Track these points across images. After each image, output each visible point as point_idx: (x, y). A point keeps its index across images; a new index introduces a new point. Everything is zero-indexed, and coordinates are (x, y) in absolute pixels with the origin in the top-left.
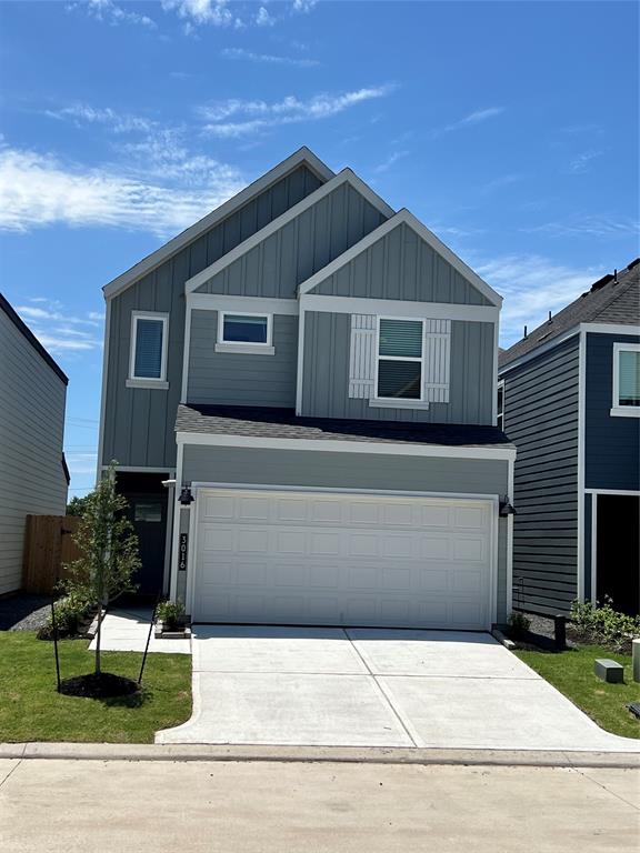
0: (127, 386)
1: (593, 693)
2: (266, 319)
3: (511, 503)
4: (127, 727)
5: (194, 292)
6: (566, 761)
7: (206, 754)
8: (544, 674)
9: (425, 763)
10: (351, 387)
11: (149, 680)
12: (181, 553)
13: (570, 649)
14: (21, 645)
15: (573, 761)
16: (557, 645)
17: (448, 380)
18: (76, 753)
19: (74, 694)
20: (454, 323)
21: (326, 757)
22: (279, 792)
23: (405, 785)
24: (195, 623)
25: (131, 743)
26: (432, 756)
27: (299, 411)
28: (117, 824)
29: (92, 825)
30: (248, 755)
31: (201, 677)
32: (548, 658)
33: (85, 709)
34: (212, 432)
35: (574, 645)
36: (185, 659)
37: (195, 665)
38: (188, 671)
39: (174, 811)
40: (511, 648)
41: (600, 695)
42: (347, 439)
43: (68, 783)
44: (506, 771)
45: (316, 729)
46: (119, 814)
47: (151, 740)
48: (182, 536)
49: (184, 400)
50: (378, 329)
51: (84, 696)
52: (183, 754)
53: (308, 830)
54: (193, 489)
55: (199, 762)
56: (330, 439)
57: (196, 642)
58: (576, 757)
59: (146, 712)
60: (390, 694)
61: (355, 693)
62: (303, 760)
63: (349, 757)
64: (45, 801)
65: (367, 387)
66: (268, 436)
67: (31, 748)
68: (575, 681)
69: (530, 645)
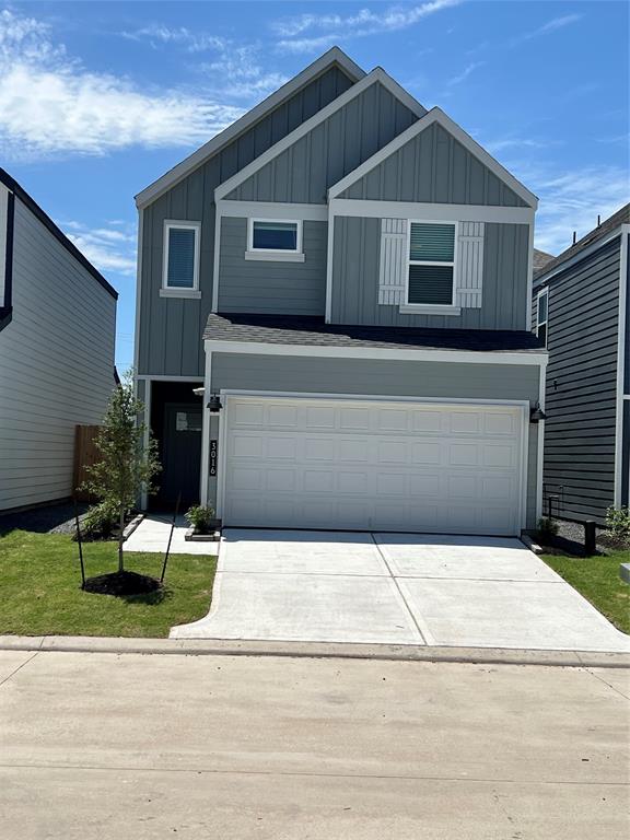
0: (161, 295)
1: (615, 596)
2: (296, 225)
3: (542, 408)
4: (143, 623)
5: (224, 199)
6: (578, 661)
7: (217, 649)
8: (569, 578)
9: (434, 660)
10: (381, 293)
11: (171, 578)
12: (211, 459)
13: (599, 554)
14: (56, 546)
15: (584, 661)
16: (587, 550)
17: (480, 285)
18: (91, 646)
19: (97, 591)
20: (487, 225)
21: (336, 653)
22: (281, 684)
23: (409, 681)
24: (226, 527)
25: (146, 637)
26: (440, 654)
27: (328, 319)
28: (114, 712)
29: (91, 712)
30: (258, 650)
31: (224, 578)
32: (574, 563)
33: (106, 606)
34: (240, 340)
35: (606, 551)
36: (210, 561)
37: (220, 566)
38: (212, 572)
39: (173, 701)
40: (537, 553)
41: (621, 598)
42: (375, 346)
43: (78, 673)
44: (514, 669)
45: (329, 626)
46: (119, 703)
47: (165, 635)
48: (211, 442)
49: (215, 309)
50: (409, 233)
51: (106, 593)
52: (196, 648)
53: (301, 719)
54: (221, 397)
55: (210, 656)
56: (358, 345)
57: (224, 544)
58: (587, 657)
59: (163, 609)
60: (407, 595)
61: (373, 594)
62: (312, 656)
63: (358, 653)
64: (52, 689)
65: (397, 293)
66: (295, 343)
67: (49, 641)
68: (600, 584)
69: (557, 550)
